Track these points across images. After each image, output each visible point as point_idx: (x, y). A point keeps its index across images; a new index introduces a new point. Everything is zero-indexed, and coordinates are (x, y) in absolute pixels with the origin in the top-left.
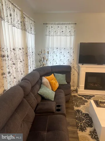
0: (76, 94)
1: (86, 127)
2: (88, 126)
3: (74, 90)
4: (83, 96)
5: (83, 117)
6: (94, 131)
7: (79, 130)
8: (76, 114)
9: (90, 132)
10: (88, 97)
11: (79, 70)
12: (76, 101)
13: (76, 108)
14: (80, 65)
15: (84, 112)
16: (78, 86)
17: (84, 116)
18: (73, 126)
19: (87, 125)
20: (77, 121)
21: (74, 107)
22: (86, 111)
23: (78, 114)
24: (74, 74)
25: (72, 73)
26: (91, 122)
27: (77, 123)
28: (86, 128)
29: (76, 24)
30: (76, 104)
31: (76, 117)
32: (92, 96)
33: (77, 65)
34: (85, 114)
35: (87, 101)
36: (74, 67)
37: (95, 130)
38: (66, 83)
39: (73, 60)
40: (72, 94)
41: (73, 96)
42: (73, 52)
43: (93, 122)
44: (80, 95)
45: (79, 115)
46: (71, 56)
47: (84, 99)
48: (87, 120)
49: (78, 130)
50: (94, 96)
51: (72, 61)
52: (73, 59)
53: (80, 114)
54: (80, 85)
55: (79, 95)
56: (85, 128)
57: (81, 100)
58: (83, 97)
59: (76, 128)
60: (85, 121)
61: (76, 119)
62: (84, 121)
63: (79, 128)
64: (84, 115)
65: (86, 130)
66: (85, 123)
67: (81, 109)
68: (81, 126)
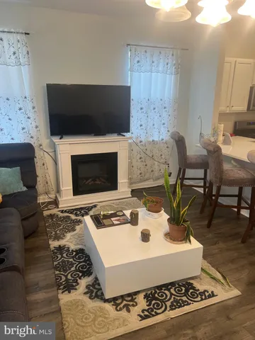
0: (55, 211)
1: (77, 280)
2: (82, 276)
3: (50, 203)
4: (71, 211)
5: (71, 260)
6: (95, 281)
7: (62, 293)
8: (54, 258)
9: (87, 287)
10: (82, 212)
11: (55, 151)
12: (55, 226)
13: (54, 244)
14: (56, 139)
15: (73, 247)
16: (58, 191)
17: (73, 257)
18: (48, 287)
19: (81, 274)
20: (57, 272)
21: (50, 242)
22: (78, 244)
23: (60, 256)
24: (44, 165)
25: (38, 162)
26: (88, 264)
27: (58, 277)
28: (79, 281)
29: (28, 34)
30: (56, 234)
31: (55, 263)
32: (92, 207)
33: (48, 141)
34: (76, 251)
35: (80, 222)
36: (41, 145)
37: (96, 279)
38: (25, 189)
39: (37, 127)
40: (46, 213)
41: (48, 216)
42: (34, 108)
43: (92, 264)
44: (65, 211)
45: (62, 257)
46: (29, 118)
47: (73, 217)
48: (80, 262)
49: (60, 291)
50: (95, 206)
51: (33, 132)
52: (34, 125)
53: (65, 255)
54: (62, 188)
55: (62, 212)
56: (77, 282)
57: (66, 221)
58: (71, 213)
59: (56, 288)
60: (76, 267)
61: (56, 268)
62: (73, 269)
63: (62, 287)
64: (74, 253)
65: (77, 287)
66: (76, 270)
67: (67, 243)
68: (67, 280)
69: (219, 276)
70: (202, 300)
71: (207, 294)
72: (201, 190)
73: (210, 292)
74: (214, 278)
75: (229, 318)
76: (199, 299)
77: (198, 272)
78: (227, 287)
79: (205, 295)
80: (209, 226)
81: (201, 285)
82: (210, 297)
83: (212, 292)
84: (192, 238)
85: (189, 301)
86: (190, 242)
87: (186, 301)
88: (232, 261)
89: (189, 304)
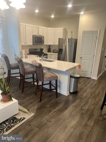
69: (26, 110)
70: (20, 122)
71: (22, 119)
72: (19, 78)
73: (23, 118)
74: (24, 112)
75: (30, 125)
76: (19, 122)
77: (18, 112)
78: (30, 113)
79: (21, 120)
80: (23, 92)
81: (19, 116)
82: (23, 120)
83: (24, 118)
84: (13, 99)
85: (14, 125)
86: (12, 100)
87: (13, 125)
88: (31, 103)
89: (14, 126)
